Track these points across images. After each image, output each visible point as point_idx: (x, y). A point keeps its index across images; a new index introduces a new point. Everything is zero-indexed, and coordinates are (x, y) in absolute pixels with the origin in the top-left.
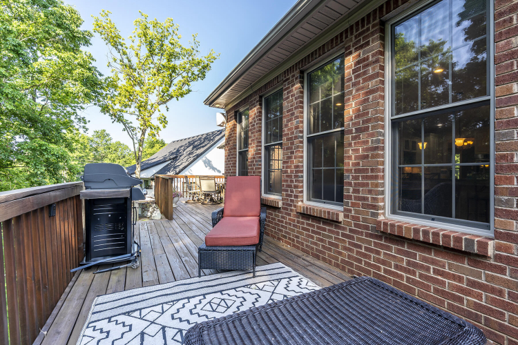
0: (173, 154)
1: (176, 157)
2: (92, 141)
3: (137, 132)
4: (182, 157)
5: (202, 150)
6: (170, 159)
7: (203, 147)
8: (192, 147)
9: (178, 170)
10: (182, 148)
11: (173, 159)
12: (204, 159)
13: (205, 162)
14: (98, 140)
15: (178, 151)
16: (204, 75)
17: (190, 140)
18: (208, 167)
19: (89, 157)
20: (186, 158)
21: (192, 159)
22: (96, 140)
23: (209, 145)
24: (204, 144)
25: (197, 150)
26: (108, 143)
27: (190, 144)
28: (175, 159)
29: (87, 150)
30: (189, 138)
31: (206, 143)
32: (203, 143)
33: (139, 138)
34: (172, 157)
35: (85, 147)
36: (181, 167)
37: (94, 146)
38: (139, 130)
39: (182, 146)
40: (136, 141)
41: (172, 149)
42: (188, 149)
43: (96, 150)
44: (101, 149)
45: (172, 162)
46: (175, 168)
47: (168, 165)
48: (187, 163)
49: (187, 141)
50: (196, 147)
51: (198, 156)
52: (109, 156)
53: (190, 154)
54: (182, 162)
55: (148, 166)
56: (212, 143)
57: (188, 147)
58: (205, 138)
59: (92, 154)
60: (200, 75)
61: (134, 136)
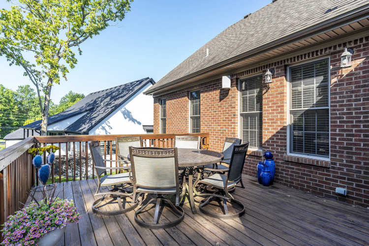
0: (89, 105)
1: (93, 108)
2: (16, 95)
3: (41, 76)
4: (99, 108)
5: (121, 100)
6: (86, 111)
7: (122, 97)
8: (109, 98)
9: (94, 122)
10: (100, 99)
11: (90, 110)
12: (123, 110)
13: (124, 113)
14: (23, 95)
15: (95, 102)
16: (123, 15)
17: (108, 91)
18: (128, 119)
19: (14, 110)
20: (104, 109)
21: (110, 110)
22: (20, 94)
23: (128, 95)
24: (122, 95)
25: (115, 100)
26: (32, 97)
27: (107, 95)
28: (92, 110)
29: (12, 104)
30: (106, 90)
31: (124, 93)
32: (122, 93)
33: (45, 85)
34: (88, 108)
35: (10, 101)
36: (97, 119)
37: (19, 100)
38: (44, 74)
39: (99, 97)
40: (40, 88)
41: (89, 101)
42: (106, 100)
43: (21, 104)
44: (25, 103)
45: (88, 114)
46: (91, 120)
47: (83, 117)
48: (105, 114)
49: (104, 93)
50: (114, 98)
51: (117, 107)
52: (33, 109)
53: (107, 105)
54: (99, 113)
55: (63, 118)
56: (131, 93)
57: (105, 98)
58: (123, 89)
59: (16, 107)
60: (118, 14)
61: (38, 82)
